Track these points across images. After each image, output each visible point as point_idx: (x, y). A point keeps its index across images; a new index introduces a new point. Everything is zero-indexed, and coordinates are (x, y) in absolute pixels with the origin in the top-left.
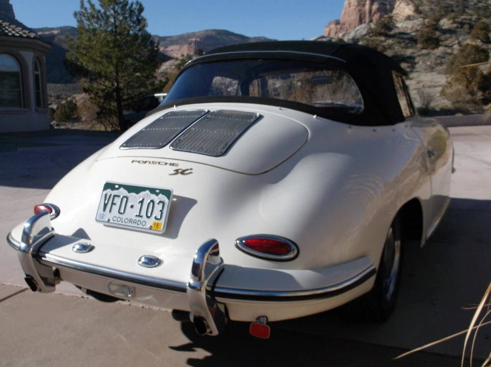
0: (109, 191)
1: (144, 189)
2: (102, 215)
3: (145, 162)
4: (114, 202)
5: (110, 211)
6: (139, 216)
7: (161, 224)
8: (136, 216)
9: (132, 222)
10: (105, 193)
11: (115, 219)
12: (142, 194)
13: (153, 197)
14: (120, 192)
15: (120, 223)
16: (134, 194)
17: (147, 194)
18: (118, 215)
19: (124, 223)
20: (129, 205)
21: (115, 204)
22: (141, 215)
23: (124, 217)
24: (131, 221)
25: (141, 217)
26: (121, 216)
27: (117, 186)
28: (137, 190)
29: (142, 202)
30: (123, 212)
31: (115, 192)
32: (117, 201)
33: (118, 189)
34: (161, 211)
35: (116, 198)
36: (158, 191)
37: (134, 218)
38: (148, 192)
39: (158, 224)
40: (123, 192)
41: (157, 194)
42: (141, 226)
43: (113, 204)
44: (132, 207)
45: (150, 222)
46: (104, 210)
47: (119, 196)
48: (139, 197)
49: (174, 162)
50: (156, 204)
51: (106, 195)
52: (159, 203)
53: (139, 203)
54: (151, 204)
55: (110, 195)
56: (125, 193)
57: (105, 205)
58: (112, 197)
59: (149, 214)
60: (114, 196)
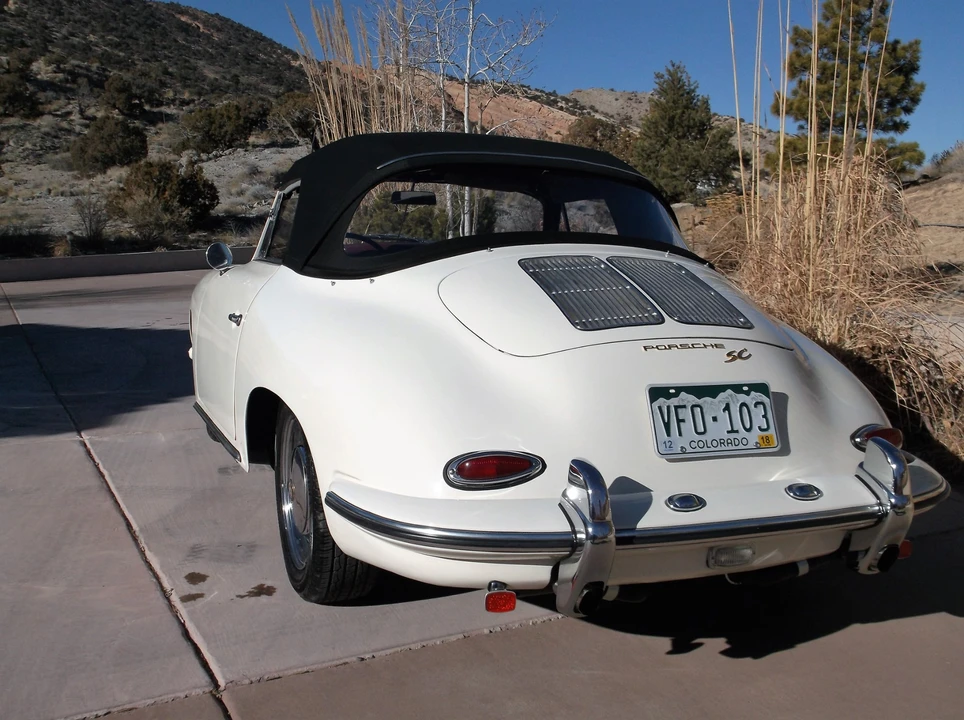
0: (662, 402)
1: (723, 388)
2: (668, 445)
3: (670, 347)
4: (681, 417)
5: (680, 434)
6: (732, 431)
7: (772, 436)
8: (728, 432)
9: (726, 444)
10: (656, 405)
11: (693, 445)
12: (722, 395)
13: (742, 398)
14: (683, 400)
15: (706, 449)
16: (708, 399)
17: (731, 396)
18: (697, 437)
19: (713, 449)
20: (709, 419)
21: (683, 421)
22: (735, 429)
23: (707, 437)
24: (722, 442)
25: (737, 432)
26: (703, 438)
27: (672, 391)
28: (712, 391)
29: (727, 408)
30: (703, 430)
31: (674, 402)
32: (686, 414)
33: (676, 395)
34: (764, 416)
35: (680, 410)
36: (745, 388)
37: (726, 436)
38: (729, 391)
39: (767, 438)
40: (688, 399)
41: (747, 393)
42: (741, 446)
43: (679, 421)
44: (715, 419)
45: (754, 437)
46: (669, 435)
47: (684, 407)
48: (720, 402)
49: (714, 342)
50: (752, 407)
51: (660, 408)
52: (756, 405)
53: (724, 410)
54: (745, 409)
55: (668, 407)
56: (691, 399)
57: (667, 426)
58: (673, 409)
59: (748, 426)
60: (676, 407)
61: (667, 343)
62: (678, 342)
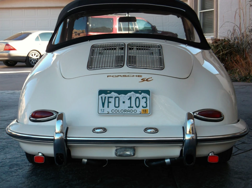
0: (103, 95)
1: (130, 91)
2: (102, 110)
3: (118, 76)
4: (110, 101)
5: (108, 107)
6: (130, 107)
7: (148, 110)
8: (129, 107)
9: (127, 111)
10: (100, 96)
11: (113, 111)
12: (129, 94)
13: (138, 95)
14: (112, 95)
15: (118, 113)
16: (123, 95)
17: (133, 94)
18: (115, 109)
19: (121, 113)
20: (121, 102)
21: (110, 102)
22: (132, 106)
23: (120, 109)
24: (125, 111)
25: (132, 107)
26: (117, 109)
27: (109, 92)
28: (125, 92)
29: (130, 98)
30: (118, 106)
31: (109, 95)
32: (112, 100)
33: (110, 93)
34: (145, 102)
35: (110, 99)
36: (140, 92)
37: (127, 109)
38: (133, 93)
39: (145, 110)
40: (114, 95)
41: (140, 94)
42: (133, 113)
43: (109, 102)
44: (124, 102)
45: (140, 109)
46: (103, 107)
47: (112, 97)
48: (127, 96)
49: (138, 75)
50: (141, 99)
51: (102, 97)
52: (143, 98)
53: (129, 99)
54: (138, 99)
55: (105, 97)
56: (116, 95)
57: (103, 104)
58: (107, 98)
59: (137, 105)
60: (109, 97)
61: (117, 75)
62: (122, 75)
